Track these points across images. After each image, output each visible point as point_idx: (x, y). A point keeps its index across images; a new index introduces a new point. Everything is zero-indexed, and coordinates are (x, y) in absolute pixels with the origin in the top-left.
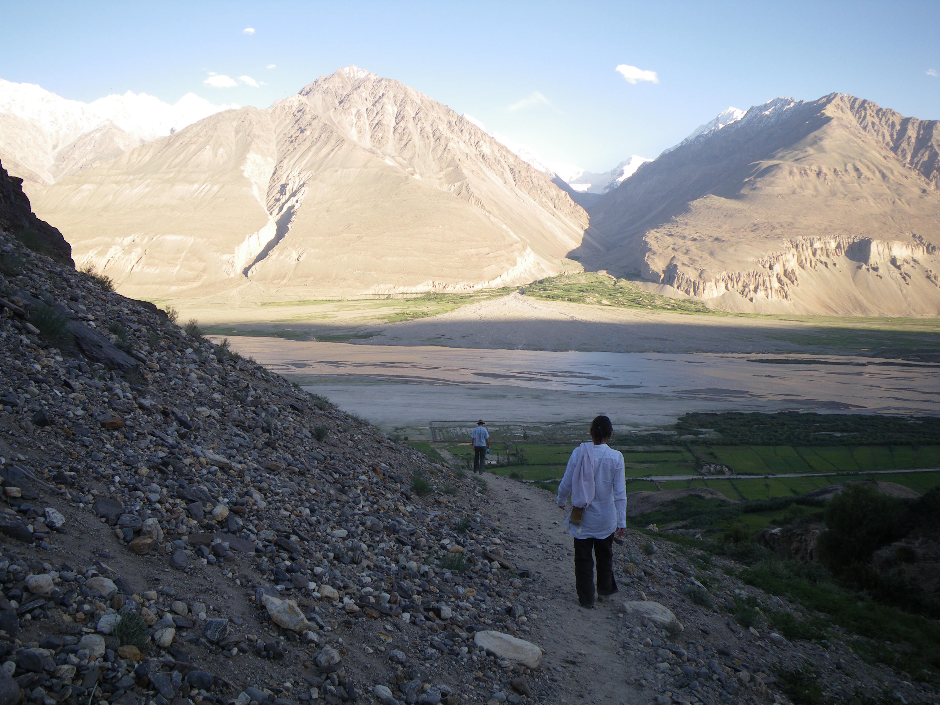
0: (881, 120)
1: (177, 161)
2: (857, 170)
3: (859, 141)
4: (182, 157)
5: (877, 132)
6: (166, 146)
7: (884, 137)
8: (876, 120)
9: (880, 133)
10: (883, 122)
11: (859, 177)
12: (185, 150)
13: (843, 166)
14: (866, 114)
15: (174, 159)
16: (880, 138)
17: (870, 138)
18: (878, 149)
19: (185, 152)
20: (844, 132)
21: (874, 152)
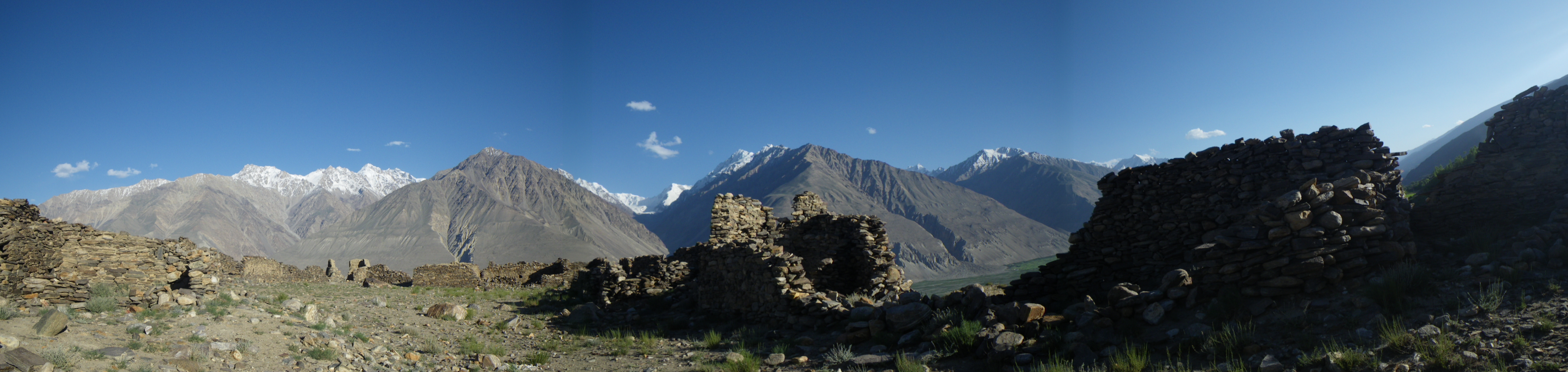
0: (840, 161)
1: (384, 220)
2: (831, 197)
3: (830, 177)
4: (387, 217)
5: (839, 168)
6: (375, 209)
7: (843, 172)
8: (837, 161)
9: (841, 169)
10: (841, 162)
11: (833, 201)
12: (388, 212)
13: (822, 195)
14: (830, 158)
15: (382, 219)
16: (841, 172)
17: (835, 173)
18: (841, 181)
19: (389, 214)
20: (820, 172)
21: (840, 184)
